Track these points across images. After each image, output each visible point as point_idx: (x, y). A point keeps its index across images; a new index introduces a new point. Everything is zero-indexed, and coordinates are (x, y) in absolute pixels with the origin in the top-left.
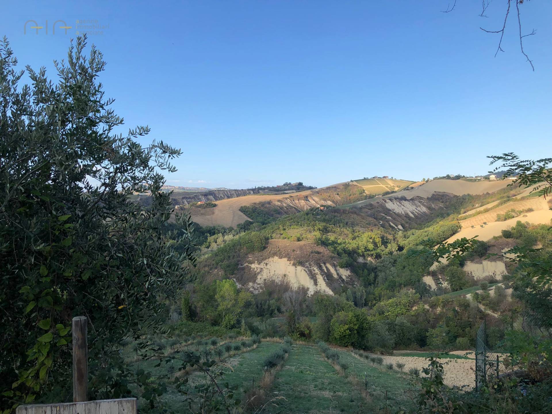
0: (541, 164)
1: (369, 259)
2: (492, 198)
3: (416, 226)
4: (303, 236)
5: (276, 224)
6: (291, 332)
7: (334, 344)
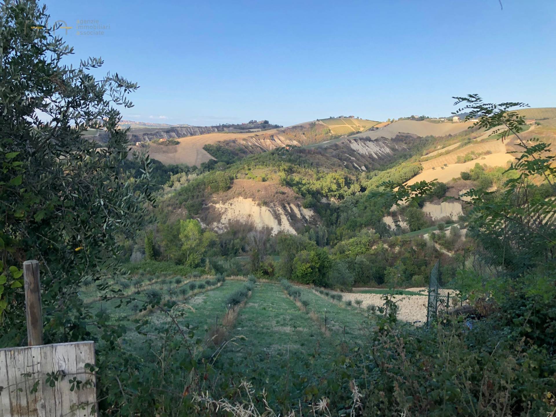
0: (503, 108)
1: (332, 199)
2: (453, 140)
3: (379, 167)
4: (268, 177)
5: (241, 164)
6: (255, 270)
7: (296, 282)
